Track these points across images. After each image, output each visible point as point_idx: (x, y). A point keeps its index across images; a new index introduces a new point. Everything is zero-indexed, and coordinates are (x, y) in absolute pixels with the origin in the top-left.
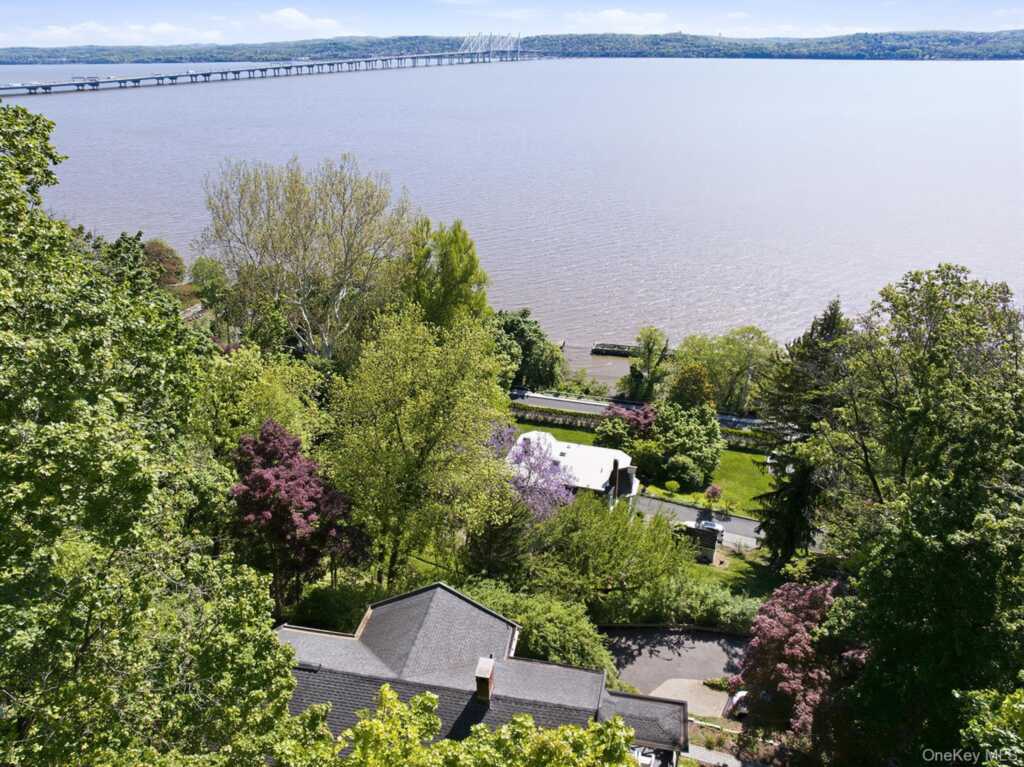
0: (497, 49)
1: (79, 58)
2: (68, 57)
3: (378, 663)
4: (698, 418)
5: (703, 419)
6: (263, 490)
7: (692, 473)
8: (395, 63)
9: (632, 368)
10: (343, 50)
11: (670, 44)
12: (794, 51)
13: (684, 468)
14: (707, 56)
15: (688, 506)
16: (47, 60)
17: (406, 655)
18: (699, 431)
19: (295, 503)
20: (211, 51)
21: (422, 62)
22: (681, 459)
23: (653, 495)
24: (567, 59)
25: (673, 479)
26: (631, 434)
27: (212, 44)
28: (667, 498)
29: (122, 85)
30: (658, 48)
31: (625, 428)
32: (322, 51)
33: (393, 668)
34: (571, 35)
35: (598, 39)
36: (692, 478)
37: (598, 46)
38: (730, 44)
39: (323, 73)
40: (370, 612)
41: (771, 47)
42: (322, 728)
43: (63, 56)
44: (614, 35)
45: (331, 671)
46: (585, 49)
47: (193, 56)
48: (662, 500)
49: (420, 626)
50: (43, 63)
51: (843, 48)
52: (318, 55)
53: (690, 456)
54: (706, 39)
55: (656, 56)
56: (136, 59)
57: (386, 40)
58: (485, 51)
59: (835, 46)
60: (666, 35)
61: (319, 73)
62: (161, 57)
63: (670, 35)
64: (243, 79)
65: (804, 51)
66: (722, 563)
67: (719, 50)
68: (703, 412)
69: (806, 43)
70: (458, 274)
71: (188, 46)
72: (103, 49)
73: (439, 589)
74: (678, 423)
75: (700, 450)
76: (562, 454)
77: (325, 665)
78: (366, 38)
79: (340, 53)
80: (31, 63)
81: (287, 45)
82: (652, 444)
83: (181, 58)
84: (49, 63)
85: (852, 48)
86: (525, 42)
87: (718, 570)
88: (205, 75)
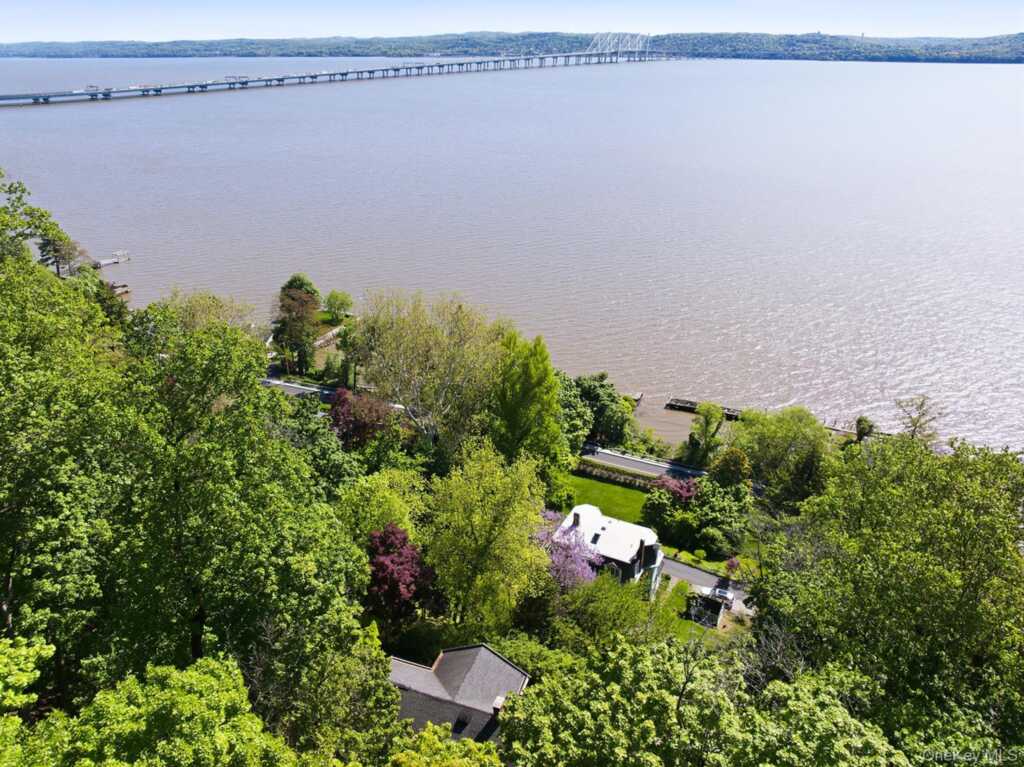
0: (625, 49)
1: (231, 52)
2: (221, 50)
3: (443, 689)
4: (733, 495)
5: (738, 497)
6: (384, 571)
7: (720, 545)
8: (522, 63)
9: (690, 436)
10: (472, 46)
11: (805, 45)
12: (943, 55)
13: (713, 539)
14: (845, 60)
15: (711, 574)
16: (203, 53)
17: (458, 687)
18: (731, 508)
19: (402, 579)
20: (349, 46)
21: (549, 61)
22: (712, 531)
23: (682, 560)
24: (697, 59)
25: (703, 548)
26: (673, 505)
27: (351, 38)
28: (693, 564)
29: (268, 83)
30: (793, 50)
31: (669, 499)
32: (453, 47)
33: (450, 694)
34: (702, 34)
35: (730, 39)
36: (720, 549)
37: (730, 46)
38: (872, 46)
39: (452, 73)
40: (441, 655)
41: (917, 50)
42: (409, 729)
43: (217, 49)
44: (748, 35)
45: (416, 692)
46: (716, 49)
47: (332, 50)
48: (690, 565)
49: (469, 669)
50: (201, 56)
51: (1001, 51)
52: (449, 51)
53: (720, 529)
54: (846, 39)
55: (790, 58)
56: (280, 53)
57: (517, 36)
58: (613, 51)
59: (992, 48)
60: (803, 36)
61: (449, 72)
62: (304, 51)
63: (808, 35)
64: (377, 78)
65: (955, 54)
66: (724, 627)
67: (859, 53)
68: (738, 490)
69: (959, 44)
70: (534, 380)
71: (329, 39)
72: (251, 42)
73: (483, 648)
74: (714, 499)
75: (730, 524)
76: (603, 529)
77: (413, 687)
78: (498, 34)
79: (470, 50)
80: (190, 56)
81: (420, 40)
82: (689, 516)
83: (321, 52)
84: (205, 56)
85: (1012, 50)
86: (654, 41)
87: (720, 633)
88: (342, 75)
